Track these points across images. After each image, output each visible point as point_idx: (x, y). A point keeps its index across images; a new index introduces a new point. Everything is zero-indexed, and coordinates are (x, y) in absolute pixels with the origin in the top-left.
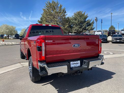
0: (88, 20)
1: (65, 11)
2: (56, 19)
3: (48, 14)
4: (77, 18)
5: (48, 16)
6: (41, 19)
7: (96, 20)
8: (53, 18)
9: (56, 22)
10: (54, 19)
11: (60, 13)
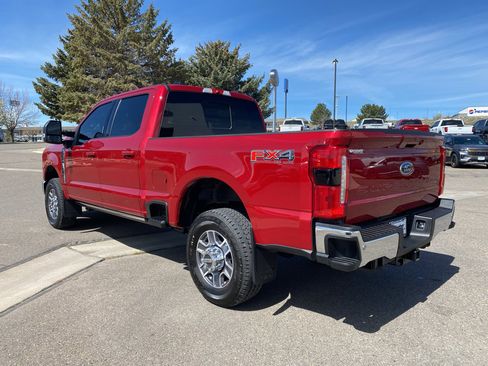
0: (249, 80)
1: (170, 36)
2: (131, 67)
3: (96, 39)
4: (212, 69)
5: (98, 50)
6: (62, 58)
7: (274, 80)
8: (120, 60)
9: (131, 77)
10: (126, 66)
11: (149, 39)
